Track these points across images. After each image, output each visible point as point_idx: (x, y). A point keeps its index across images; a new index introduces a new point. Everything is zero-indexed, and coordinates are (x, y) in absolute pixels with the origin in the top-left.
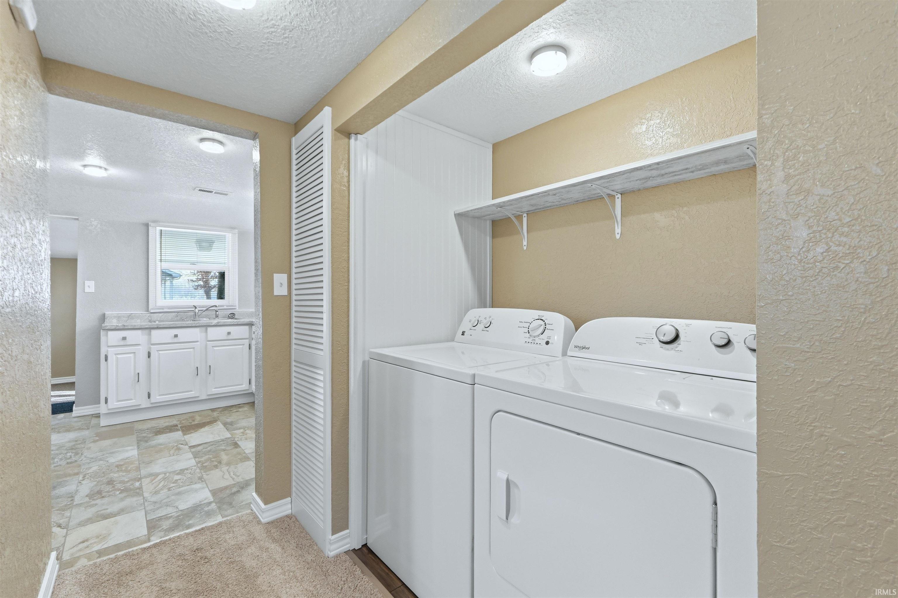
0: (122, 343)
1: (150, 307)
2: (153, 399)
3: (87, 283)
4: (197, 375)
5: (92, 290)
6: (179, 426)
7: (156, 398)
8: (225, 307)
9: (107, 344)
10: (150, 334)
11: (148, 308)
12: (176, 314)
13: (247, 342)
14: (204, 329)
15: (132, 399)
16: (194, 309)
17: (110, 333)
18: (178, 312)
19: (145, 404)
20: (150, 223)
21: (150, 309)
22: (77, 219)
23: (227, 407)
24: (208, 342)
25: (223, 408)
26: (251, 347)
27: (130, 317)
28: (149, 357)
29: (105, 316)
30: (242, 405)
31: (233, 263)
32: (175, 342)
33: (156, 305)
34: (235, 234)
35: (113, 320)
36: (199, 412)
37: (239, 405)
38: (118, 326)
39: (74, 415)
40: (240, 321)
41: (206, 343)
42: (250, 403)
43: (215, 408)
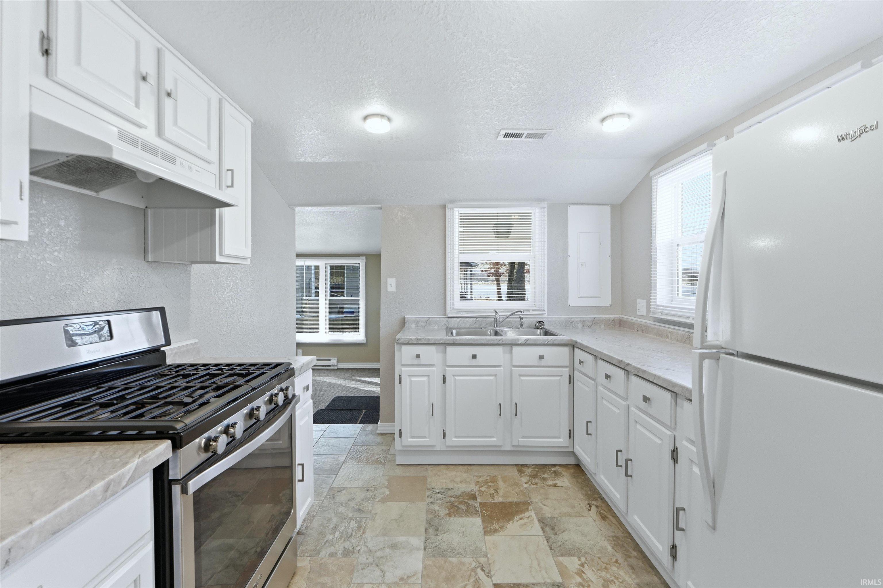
0: (416, 362)
1: (448, 310)
2: (449, 441)
3: (390, 281)
4: (500, 415)
5: (394, 289)
6: (479, 500)
7: (453, 440)
8: (531, 312)
9: (401, 361)
10: (445, 352)
11: (445, 311)
12: (474, 319)
13: (566, 372)
14: (508, 348)
15: (425, 437)
16: (494, 314)
17: (404, 348)
18: (477, 318)
19: (439, 445)
20: (447, 205)
21: (447, 312)
22: (380, 208)
23: (538, 467)
24: (513, 369)
25: (533, 468)
26: (570, 380)
27: (428, 322)
28: (444, 382)
29: (404, 320)
30: (559, 470)
31: (540, 250)
32: (474, 364)
33: (453, 308)
34: (543, 208)
35: (412, 325)
36: (502, 467)
37: (554, 465)
38: (411, 339)
39: (378, 432)
40: (556, 339)
41: (511, 370)
42: (570, 467)
43: (522, 466)
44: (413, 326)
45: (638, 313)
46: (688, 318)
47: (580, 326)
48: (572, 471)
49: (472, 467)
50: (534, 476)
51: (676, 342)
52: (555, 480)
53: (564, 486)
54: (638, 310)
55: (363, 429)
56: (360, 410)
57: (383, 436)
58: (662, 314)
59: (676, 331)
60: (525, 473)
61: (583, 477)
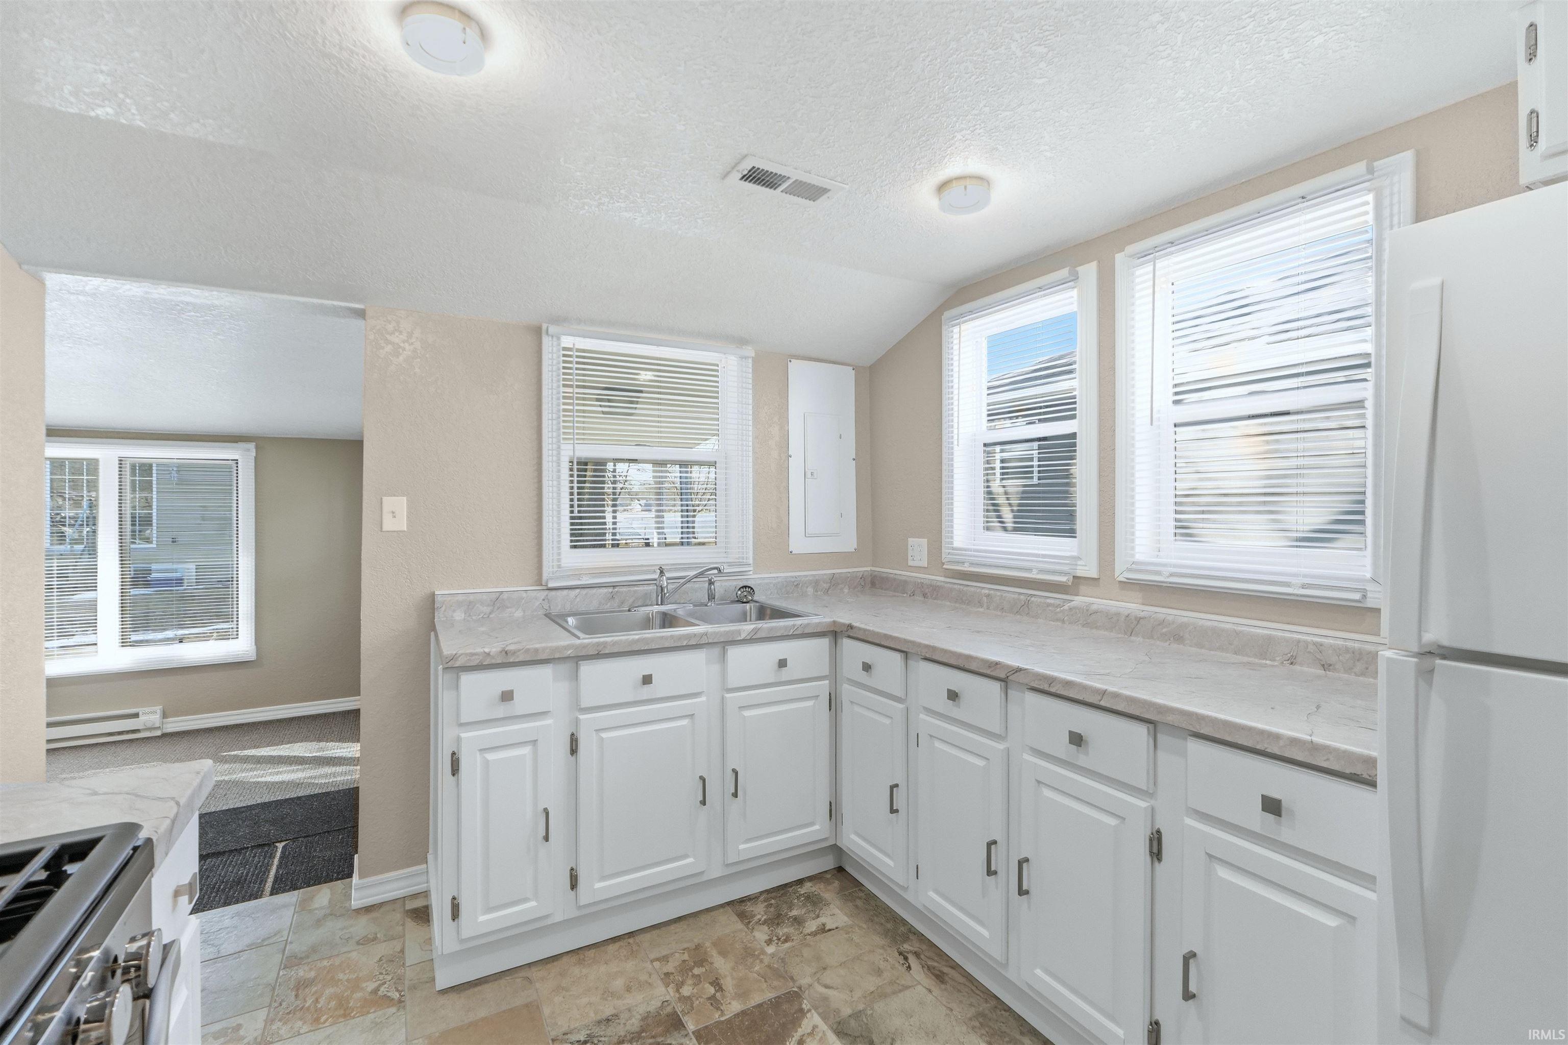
0: (501, 711)
1: (547, 571)
2: (585, 894)
3: (389, 503)
4: (704, 802)
5: (402, 524)
7: (595, 888)
9: (458, 715)
10: (575, 677)
11: (540, 574)
12: (610, 590)
13: (823, 688)
14: (716, 651)
15: (525, 900)
16: (656, 576)
17: (466, 679)
18: (613, 587)
19: (560, 908)
20: (544, 326)
21: (545, 576)
22: (361, 314)
23: (774, 894)
24: (728, 695)
25: (765, 901)
26: (833, 703)
27: (498, 602)
28: (574, 751)
29: (433, 602)
30: (813, 889)
31: (740, 443)
32: (645, 698)
33: (559, 566)
34: (746, 358)
35: (455, 614)
36: (704, 918)
37: (800, 882)
38: (488, 654)
39: (355, 903)
40: (808, 624)
41: (723, 698)
42: (828, 876)
43: (742, 901)
44: (459, 615)
45: (911, 563)
46: (1029, 570)
47: (810, 590)
48: (836, 884)
49: (639, 938)
50: (776, 920)
51: (999, 613)
52: (818, 917)
53: (840, 926)
54: (910, 558)
55: (303, 906)
56: (267, 845)
57: (374, 915)
58: (972, 564)
59: (999, 594)
60: (756, 919)
61: (861, 894)
